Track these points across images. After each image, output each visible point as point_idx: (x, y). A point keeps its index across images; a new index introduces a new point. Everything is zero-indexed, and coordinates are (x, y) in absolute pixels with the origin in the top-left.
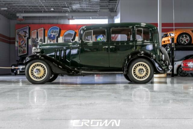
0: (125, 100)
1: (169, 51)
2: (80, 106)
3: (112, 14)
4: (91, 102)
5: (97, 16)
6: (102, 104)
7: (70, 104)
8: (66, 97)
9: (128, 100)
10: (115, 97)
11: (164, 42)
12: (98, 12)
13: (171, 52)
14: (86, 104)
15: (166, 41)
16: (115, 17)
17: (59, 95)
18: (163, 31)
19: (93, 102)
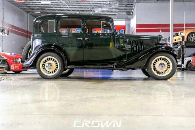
0: (144, 94)
1: (180, 48)
2: (101, 99)
3: (129, 17)
4: (111, 95)
5: (116, 18)
6: (123, 97)
7: (92, 97)
8: (89, 89)
9: (148, 93)
10: (134, 90)
11: (175, 40)
12: (117, 15)
13: (181, 49)
14: (107, 97)
15: (177, 39)
16: (131, 19)
17: (83, 87)
18: (175, 30)
19: (114, 95)
